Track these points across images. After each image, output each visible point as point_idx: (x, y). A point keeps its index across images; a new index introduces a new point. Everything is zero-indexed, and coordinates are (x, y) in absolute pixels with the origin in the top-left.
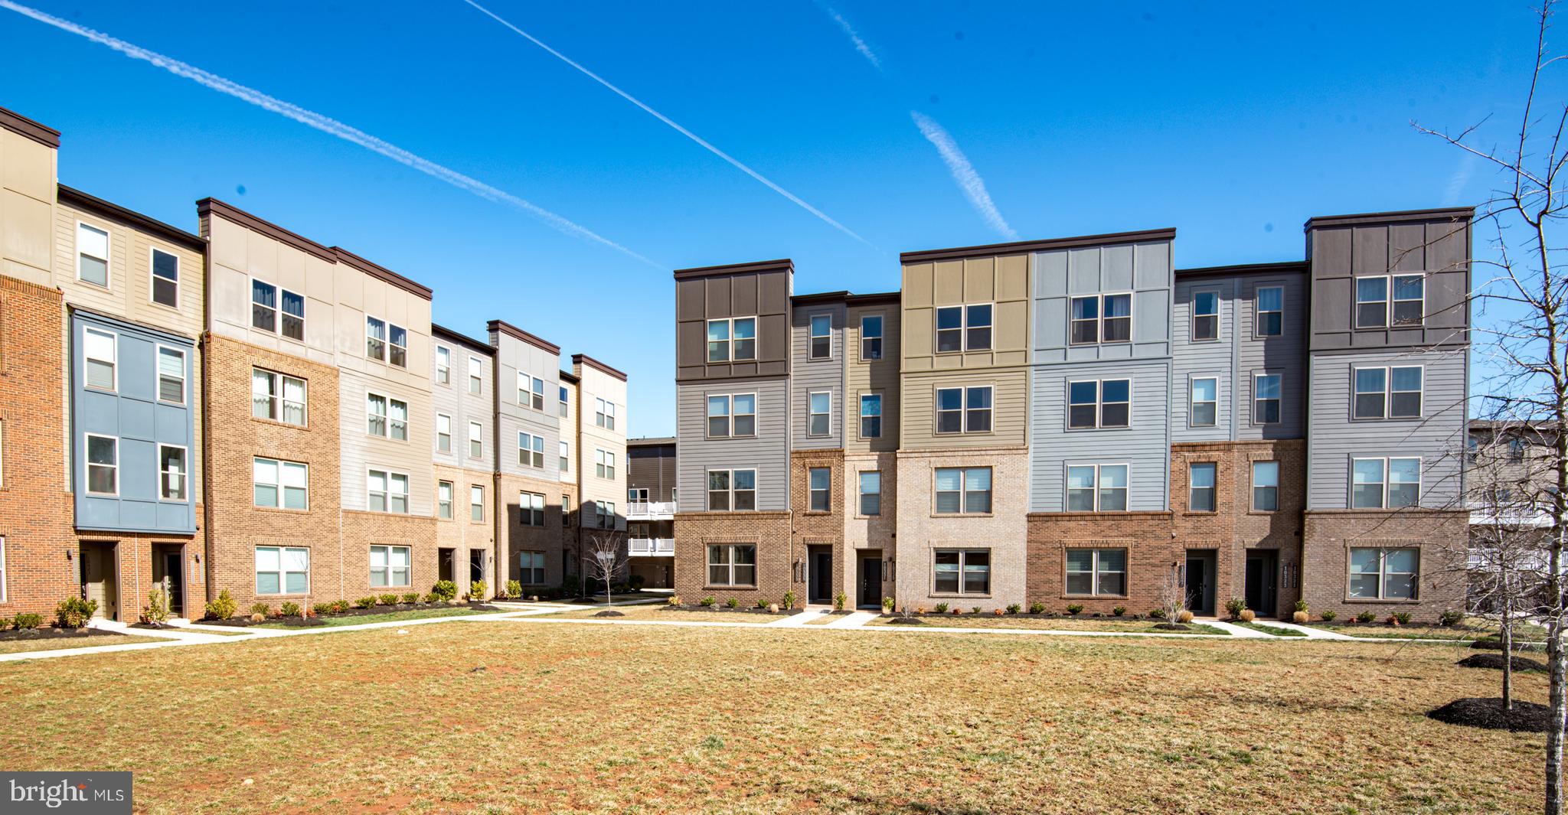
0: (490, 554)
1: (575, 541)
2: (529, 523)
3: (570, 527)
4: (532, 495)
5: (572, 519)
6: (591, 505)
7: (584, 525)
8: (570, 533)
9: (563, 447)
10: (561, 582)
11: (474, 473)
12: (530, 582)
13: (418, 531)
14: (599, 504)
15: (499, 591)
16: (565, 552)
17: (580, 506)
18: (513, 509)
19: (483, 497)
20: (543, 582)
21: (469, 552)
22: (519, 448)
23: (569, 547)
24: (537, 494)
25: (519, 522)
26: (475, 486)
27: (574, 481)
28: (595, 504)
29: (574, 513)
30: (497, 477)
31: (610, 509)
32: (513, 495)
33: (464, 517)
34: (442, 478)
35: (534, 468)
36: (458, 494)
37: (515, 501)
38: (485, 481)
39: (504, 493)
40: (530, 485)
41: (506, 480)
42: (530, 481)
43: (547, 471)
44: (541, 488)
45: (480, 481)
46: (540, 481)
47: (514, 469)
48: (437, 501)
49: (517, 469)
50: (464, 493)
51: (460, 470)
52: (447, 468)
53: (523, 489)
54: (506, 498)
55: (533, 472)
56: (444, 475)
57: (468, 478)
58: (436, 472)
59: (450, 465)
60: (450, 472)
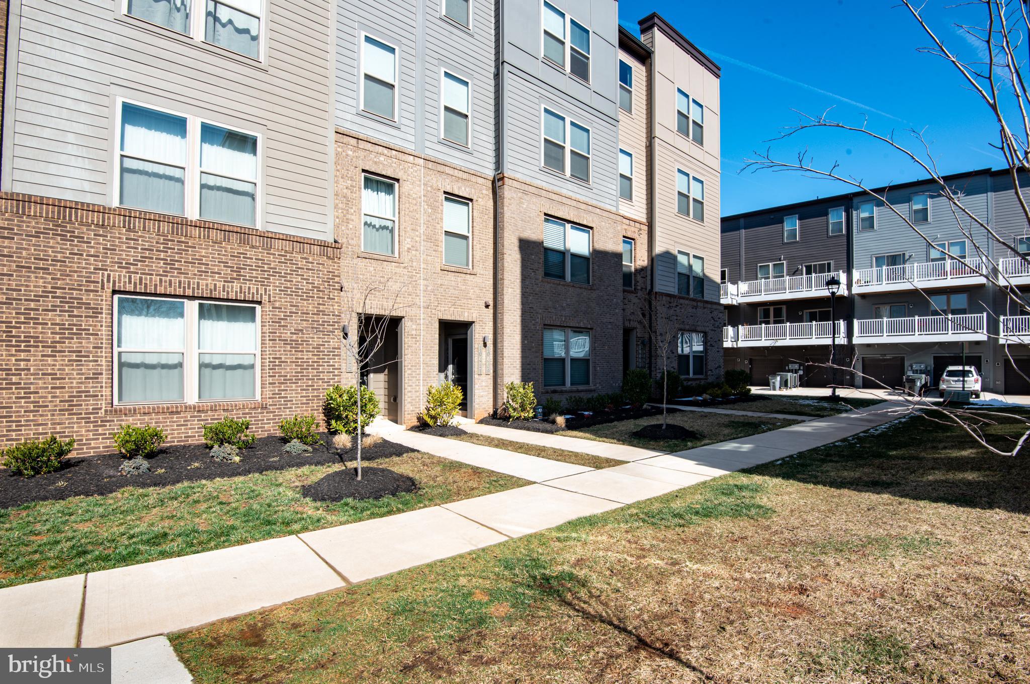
0: (481, 332)
1: (644, 315)
2: (562, 277)
3: (635, 291)
4: (568, 226)
5: (639, 278)
6: (669, 258)
7: (658, 288)
8: (636, 300)
9: (623, 160)
10: (620, 383)
11: (448, 170)
12: (564, 384)
13: (283, 269)
14: (682, 259)
15: (500, 403)
16: (627, 332)
17: (652, 259)
18: (528, 247)
19: (472, 221)
20: (588, 383)
21: (437, 325)
22: (543, 136)
23: (634, 324)
24: (579, 226)
25: (541, 273)
26: (451, 197)
27: (642, 216)
28: (675, 258)
29: (643, 270)
30: (497, 183)
31: (697, 268)
32: (529, 222)
33: (425, 256)
34: (373, 170)
35: (571, 180)
36: (411, 209)
37: (534, 233)
38: (473, 190)
39: (512, 215)
40: (563, 207)
41: (515, 191)
42: (565, 200)
43: (595, 191)
44: (585, 216)
45: (463, 188)
46: (583, 207)
47: (533, 174)
48: (352, 214)
49: (538, 176)
50: (426, 207)
51: (416, 158)
52: (386, 151)
53: (550, 213)
54: (516, 225)
55: (570, 186)
56: (376, 163)
57: (435, 179)
58: (350, 153)
59: (392, 146)
60: (390, 161)
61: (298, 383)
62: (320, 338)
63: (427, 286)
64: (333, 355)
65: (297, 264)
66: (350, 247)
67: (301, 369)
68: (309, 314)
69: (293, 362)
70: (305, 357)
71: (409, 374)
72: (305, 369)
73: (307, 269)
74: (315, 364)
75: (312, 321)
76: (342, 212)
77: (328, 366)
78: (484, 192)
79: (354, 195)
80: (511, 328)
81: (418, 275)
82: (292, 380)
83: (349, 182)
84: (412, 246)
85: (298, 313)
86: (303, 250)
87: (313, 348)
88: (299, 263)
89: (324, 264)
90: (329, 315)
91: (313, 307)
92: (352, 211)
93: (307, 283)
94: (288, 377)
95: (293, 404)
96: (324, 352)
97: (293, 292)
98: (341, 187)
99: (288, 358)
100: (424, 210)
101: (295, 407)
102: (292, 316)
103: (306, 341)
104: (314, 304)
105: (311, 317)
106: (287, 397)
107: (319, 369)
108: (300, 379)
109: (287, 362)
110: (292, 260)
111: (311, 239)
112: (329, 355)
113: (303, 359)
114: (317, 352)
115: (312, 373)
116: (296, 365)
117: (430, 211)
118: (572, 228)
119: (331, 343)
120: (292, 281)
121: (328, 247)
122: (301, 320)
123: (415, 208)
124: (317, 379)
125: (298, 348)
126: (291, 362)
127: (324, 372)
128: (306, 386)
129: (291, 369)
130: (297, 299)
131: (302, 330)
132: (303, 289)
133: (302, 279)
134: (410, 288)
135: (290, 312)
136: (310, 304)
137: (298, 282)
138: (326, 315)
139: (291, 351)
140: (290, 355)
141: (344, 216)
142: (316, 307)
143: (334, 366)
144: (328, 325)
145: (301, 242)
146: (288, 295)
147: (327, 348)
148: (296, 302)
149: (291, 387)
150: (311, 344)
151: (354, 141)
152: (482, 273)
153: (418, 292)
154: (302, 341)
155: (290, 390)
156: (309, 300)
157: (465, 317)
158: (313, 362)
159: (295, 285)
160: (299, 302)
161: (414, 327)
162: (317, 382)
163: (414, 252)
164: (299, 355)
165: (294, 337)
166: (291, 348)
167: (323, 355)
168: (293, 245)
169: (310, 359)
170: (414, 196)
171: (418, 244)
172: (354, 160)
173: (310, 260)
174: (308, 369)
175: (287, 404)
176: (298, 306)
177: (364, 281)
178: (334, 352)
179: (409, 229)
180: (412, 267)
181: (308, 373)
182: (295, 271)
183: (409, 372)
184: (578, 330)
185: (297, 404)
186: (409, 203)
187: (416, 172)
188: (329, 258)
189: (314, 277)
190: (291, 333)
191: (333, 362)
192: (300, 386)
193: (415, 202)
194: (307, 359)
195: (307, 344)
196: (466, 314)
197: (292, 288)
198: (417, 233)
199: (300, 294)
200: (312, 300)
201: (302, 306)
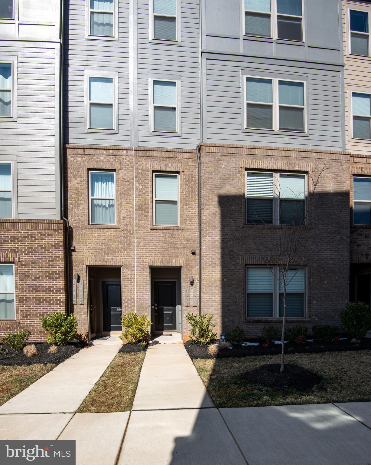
0: (189, 274)
2: (269, 221)
4: (277, 175)
11: (155, 154)
12: (271, 315)
13: (26, 241)
18: (228, 201)
20: (302, 315)
21: (148, 270)
22: (246, 102)
24: (289, 173)
26: (160, 174)
30: (199, 153)
32: (228, 179)
33: (137, 221)
34: (96, 167)
35: (280, 133)
36: (126, 189)
37: (234, 187)
38: (179, 165)
39: (210, 176)
40: (269, 160)
41: (212, 156)
42: (269, 153)
43: (311, 137)
44: (297, 162)
45: (170, 165)
46: (294, 154)
47: (235, 137)
48: (81, 200)
49: (241, 138)
50: (138, 185)
51: (128, 151)
52: (105, 152)
53: (252, 167)
54: (213, 184)
55: (279, 139)
56: (97, 162)
57: (145, 163)
58: (79, 159)
59: (109, 147)
60: (108, 158)
61: (37, 311)
62: (50, 282)
63: (139, 243)
64: (59, 293)
65: (35, 237)
66: (80, 222)
67: (39, 302)
68: (43, 267)
69: (34, 298)
70: (41, 295)
71: (125, 306)
72: (41, 302)
73: (41, 239)
74: (48, 299)
75: (45, 272)
76: (75, 200)
77: (56, 300)
78: (190, 164)
79: (83, 187)
80: (210, 269)
81: (132, 236)
82: (33, 309)
83: (79, 179)
84: (127, 215)
85: (36, 267)
86: (38, 228)
87: (46, 289)
88: (36, 236)
89: (52, 235)
90: (56, 267)
91: (46, 263)
92: (82, 198)
93: (41, 248)
94: (31, 307)
95: (34, 324)
96: (53, 291)
97: (33, 254)
98: (74, 183)
99: (31, 295)
100: (136, 187)
101: (36, 326)
102: (32, 270)
103: (41, 285)
104: (46, 261)
105: (45, 270)
106: (31, 319)
107: (50, 302)
108: (38, 309)
109: (30, 298)
110: (32, 235)
111: (42, 220)
112: (57, 293)
113: (40, 296)
114: (49, 291)
115: (46, 304)
116: (36, 300)
117: (141, 187)
118: (281, 176)
119: (58, 285)
120: (32, 248)
121: (54, 223)
122: (38, 272)
123: (129, 187)
124: (49, 308)
125: (37, 289)
126: (33, 298)
127: (54, 304)
128: (43, 313)
129: (33, 302)
130: (35, 259)
131: (39, 278)
132: (39, 252)
133: (38, 246)
134: (126, 246)
135: (32, 267)
136: (43, 261)
137: (35, 248)
138: (54, 267)
139: (32, 291)
140: (32, 293)
141: (76, 202)
142: (48, 263)
143: (60, 300)
144: (55, 274)
145: (37, 222)
146: (30, 256)
147: (55, 289)
148: (35, 261)
149: (33, 313)
150: (45, 287)
151: (81, 151)
152: (188, 227)
153: (132, 247)
154: (39, 285)
155: (33, 315)
156: (43, 259)
157: (173, 263)
158: (46, 298)
159: (34, 250)
160: (37, 261)
161: (129, 272)
162: (49, 311)
163: (128, 220)
164: (38, 293)
165: (34, 282)
166: (32, 289)
167: (53, 293)
168: (32, 225)
169: (45, 296)
170: (128, 179)
171: (131, 213)
172: (82, 163)
173: (43, 233)
174: (43, 302)
175: (31, 324)
176: (36, 263)
177: (90, 243)
178: (60, 291)
179: (124, 203)
180: (127, 230)
181: (43, 304)
182: (33, 241)
183: (126, 304)
184: (293, 267)
185: (37, 324)
186: (124, 184)
187: (129, 161)
188: (55, 230)
189: (46, 244)
190: (32, 280)
191: (60, 298)
192: (38, 313)
193: (128, 183)
194: (43, 296)
195: (42, 287)
196: (174, 261)
197: (32, 252)
198: (131, 205)
199: (37, 255)
200: (45, 259)
201: (38, 263)
